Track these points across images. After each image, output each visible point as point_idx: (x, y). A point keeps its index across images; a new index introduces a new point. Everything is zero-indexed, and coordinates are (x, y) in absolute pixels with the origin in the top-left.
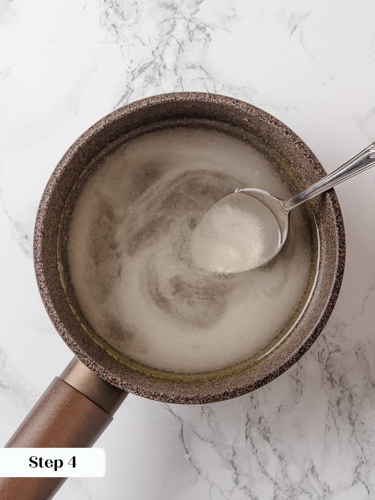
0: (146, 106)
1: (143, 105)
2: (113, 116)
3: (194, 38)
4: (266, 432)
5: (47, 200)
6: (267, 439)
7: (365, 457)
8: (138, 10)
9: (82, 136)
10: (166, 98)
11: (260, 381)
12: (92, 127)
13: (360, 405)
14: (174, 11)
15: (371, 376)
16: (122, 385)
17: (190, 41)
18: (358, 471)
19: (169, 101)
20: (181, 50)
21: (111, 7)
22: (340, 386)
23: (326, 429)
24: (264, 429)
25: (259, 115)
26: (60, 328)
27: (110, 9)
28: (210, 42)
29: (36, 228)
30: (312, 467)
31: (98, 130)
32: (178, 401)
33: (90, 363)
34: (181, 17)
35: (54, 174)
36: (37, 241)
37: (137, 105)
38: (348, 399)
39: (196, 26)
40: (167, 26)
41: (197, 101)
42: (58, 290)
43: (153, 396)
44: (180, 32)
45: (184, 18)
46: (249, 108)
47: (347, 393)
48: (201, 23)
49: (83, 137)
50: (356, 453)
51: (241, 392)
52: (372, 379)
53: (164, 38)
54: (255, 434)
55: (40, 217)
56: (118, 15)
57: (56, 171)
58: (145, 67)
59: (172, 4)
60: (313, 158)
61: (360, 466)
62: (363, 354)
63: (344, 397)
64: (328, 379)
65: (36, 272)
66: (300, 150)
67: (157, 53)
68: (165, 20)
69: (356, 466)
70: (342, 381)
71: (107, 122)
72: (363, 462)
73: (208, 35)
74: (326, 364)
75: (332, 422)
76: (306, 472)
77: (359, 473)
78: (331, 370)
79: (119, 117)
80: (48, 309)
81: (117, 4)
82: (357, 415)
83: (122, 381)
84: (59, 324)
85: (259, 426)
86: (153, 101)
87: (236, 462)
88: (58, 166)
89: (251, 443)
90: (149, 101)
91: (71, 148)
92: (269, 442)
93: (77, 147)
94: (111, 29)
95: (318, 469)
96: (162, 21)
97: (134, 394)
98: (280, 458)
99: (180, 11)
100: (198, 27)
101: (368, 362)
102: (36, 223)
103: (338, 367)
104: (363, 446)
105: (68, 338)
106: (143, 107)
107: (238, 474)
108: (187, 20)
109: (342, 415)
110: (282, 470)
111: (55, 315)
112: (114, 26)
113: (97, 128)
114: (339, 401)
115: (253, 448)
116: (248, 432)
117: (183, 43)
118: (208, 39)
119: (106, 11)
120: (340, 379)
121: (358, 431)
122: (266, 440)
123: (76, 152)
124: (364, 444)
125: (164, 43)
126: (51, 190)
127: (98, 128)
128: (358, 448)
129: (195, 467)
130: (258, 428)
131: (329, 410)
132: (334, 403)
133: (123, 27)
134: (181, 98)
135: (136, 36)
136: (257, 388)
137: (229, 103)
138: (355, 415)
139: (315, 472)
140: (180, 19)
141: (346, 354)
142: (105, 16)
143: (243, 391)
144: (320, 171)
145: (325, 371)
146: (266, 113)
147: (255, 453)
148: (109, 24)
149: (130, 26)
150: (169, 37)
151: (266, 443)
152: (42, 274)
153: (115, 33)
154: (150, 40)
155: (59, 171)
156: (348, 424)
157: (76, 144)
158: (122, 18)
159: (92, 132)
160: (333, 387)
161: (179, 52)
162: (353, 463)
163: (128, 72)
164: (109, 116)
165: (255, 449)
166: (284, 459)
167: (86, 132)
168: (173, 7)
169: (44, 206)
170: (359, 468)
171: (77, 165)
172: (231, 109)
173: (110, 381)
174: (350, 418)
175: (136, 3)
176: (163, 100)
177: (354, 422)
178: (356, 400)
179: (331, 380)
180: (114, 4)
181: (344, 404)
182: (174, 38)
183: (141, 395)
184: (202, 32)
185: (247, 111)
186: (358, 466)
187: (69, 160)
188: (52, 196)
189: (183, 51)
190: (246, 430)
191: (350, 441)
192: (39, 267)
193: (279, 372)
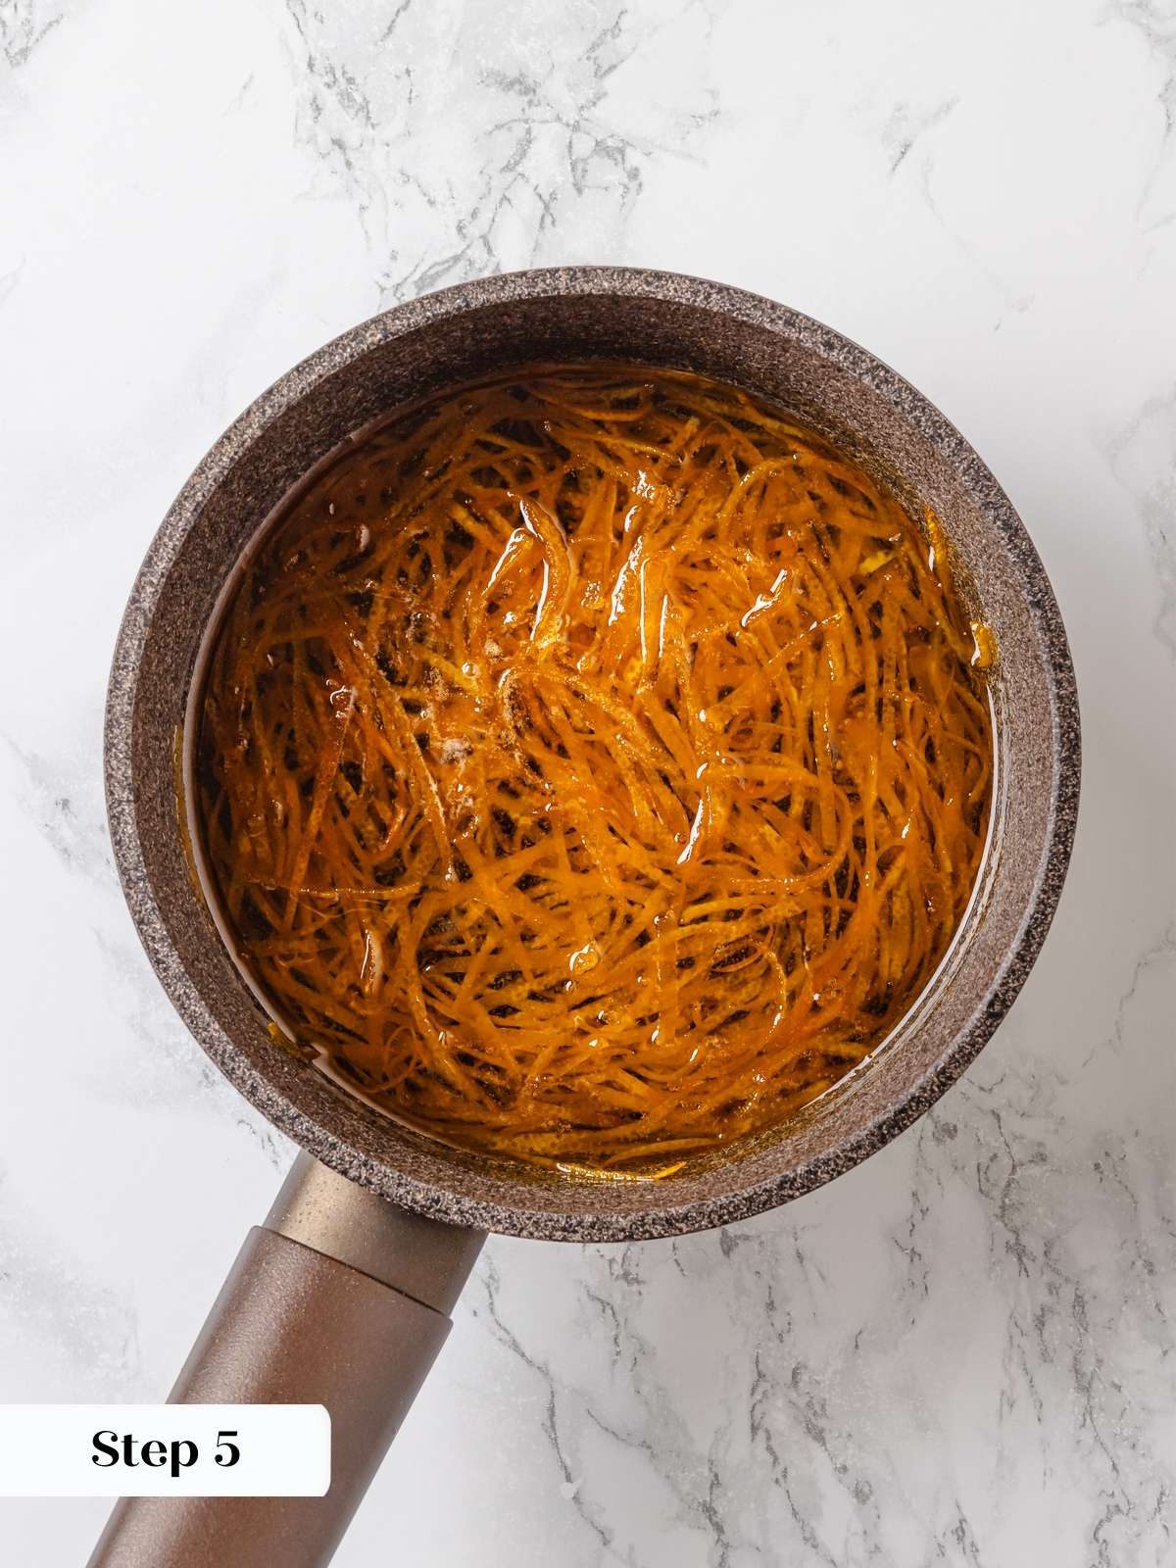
0: (380, 340)
1: (370, 340)
2: (285, 392)
3: (589, 179)
4: (815, 1413)
5: (127, 685)
6: (819, 1436)
7: (1123, 1492)
8: (413, 95)
9: (201, 470)
10: (438, 305)
11: (884, 1123)
12: (227, 437)
13: (1110, 1328)
14: (526, 99)
15: (1143, 1238)
16: (462, 1212)
17: (575, 192)
18: (1101, 1535)
19: (447, 313)
20: (548, 220)
21: (328, 86)
22: (1045, 1270)
23: (1001, 1406)
24: (809, 1405)
25: (733, 305)
26: (239, 1073)
27: (325, 89)
28: (638, 194)
29: (109, 777)
30: (958, 1524)
31: (244, 442)
32: (644, 1232)
33: (351, 1162)
34: (548, 116)
35: (134, 600)
36: (118, 819)
37: (353, 344)
38: (1070, 1310)
39: (594, 144)
40: (504, 146)
41: (535, 301)
42: (212, 960)
43: (564, 1229)
44: (546, 164)
45: (558, 119)
46: (699, 291)
47: (1068, 1293)
48: (612, 136)
49: (204, 472)
50: (1098, 1478)
51: (833, 1170)
52: (1145, 1249)
53: (494, 183)
54: (779, 1418)
55: (115, 741)
56: (352, 112)
57: (138, 591)
58: (437, 273)
59: (521, 75)
60: (924, 409)
61: (1109, 1519)
62: (1119, 1169)
63: (1058, 1303)
64: (1008, 1247)
65: (134, 913)
66: (878, 391)
67: (474, 231)
68: (498, 127)
69: (1097, 1522)
70: (1054, 1255)
71: (269, 411)
72: (1118, 1509)
73: (634, 174)
74: (1003, 1202)
75: (1022, 1383)
76: (941, 1539)
77: (1105, 1541)
78: (1017, 1220)
79: (303, 389)
80: (192, 1022)
81: (347, 76)
82: (1100, 1361)
83: (458, 1203)
84: (234, 1061)
85: (795, 1395)
86: (397, 322)
87: (721, 1507)
88: (142, 574)
89: (769, 1449)
90: (385, 324)
91: (172, 512)
92: (824, 1444)
93: (189, 506)
94: (329, 154)
95: (976, 1529)
96: (489, 128)
97: (503, 1233)
98: (857, 1496)
99: (545, 97)
100: (600, 147)
101: (1133, 1196)
102: (107, 762)
103: (1040, 1210)
104: (1118, 1457)
105: (269, 1099)
106: (372, 348)
107: (727, 1546)
108: (568, 125)
109: (1052, 1361)
110: (865, 1533)
111: (216, 1035)
112: (338, 143)
113: (242, 436)
114: (1043, 1316)
115: (774, 1463)
116: (758, 1413)
117: (553, 196)
118: (633, 185)
119: (315, 99)
120: (1045, 1249)
121: (1102, 1410)
122: (815, 1438)
123: (188, 521)
124: (1123, 1454)
125: (496, 196)
126: (133, 653)
127: (245, 436)
128: (1102, 1463)
129: (592, 1523)
130: (790, 1402)
131: (1012, 1344)
132: (1028, 1323)
133: (366, 147)
134: (482, 297)
135: (408, 177)
136: (879, 1149)
137: (637, 287)
138: (1093, 1360)
139: (967, 1541)
140: (546, 122)
141: (1064, 1171)
142: (310, 112)
143: (837, 1165)
144: (953, 445)
145: (999, 1224)
146: (753, 297)
147: (781, 1480)
148: (324, 140)
149: (388, 145)
150: (510, 179)
151: (815, 1446)
152: (153, 917)
153: (341, 166)
154: (450, 190)
155: (149, 589)
156: (1072, 1390)
157: (183, 497)
158: (364, 121)
159: (229, 450)
160: (1023, 1272)
161: (542, 227)
162: (1087, 1512)
163: (383, 290)
164: (270, 392)
165: (780, 1468)
166: (872, 1499)
167: (210, 454)
168: (522, 85)
169: (125, 707)
170: (1106, 1525)
171: (200, 563)
172: (641, 303)
173: (422, 1206)
174: (1077, 1371)
175: (408, 72)
176: (429, 314)
177: (1090, 1384)
178: (1096, 1314)
179: (1019, 1251)
180: (338, 74)
181: (1060, 1327)
182: (527, 182)
183: (525, 1233)
184: (613, 163)
185: (695, 301)
186: (1101, 1521)
187: (173, 549)
188: (141, 670)
189: (553, 222)
190: (754, 1407)
191: (1078, 1442)
192: (140, 896)
193: (938, 1087)
